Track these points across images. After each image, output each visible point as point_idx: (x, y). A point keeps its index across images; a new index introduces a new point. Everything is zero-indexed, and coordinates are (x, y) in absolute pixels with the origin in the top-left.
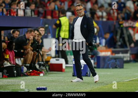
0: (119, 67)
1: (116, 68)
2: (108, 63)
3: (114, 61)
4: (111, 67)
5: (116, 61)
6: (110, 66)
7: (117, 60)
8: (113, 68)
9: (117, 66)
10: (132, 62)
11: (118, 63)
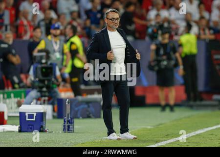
0: (93, 116)
1: (89, 117)
2: (76, 109)
3: (86, 106)
4: (81, 116)
5: (89, 107)
6: (79, 115)
7: (90, 105)
8: (84, 118)
9: (91, 115)
10: (115, 107)
11: (92, 109)
